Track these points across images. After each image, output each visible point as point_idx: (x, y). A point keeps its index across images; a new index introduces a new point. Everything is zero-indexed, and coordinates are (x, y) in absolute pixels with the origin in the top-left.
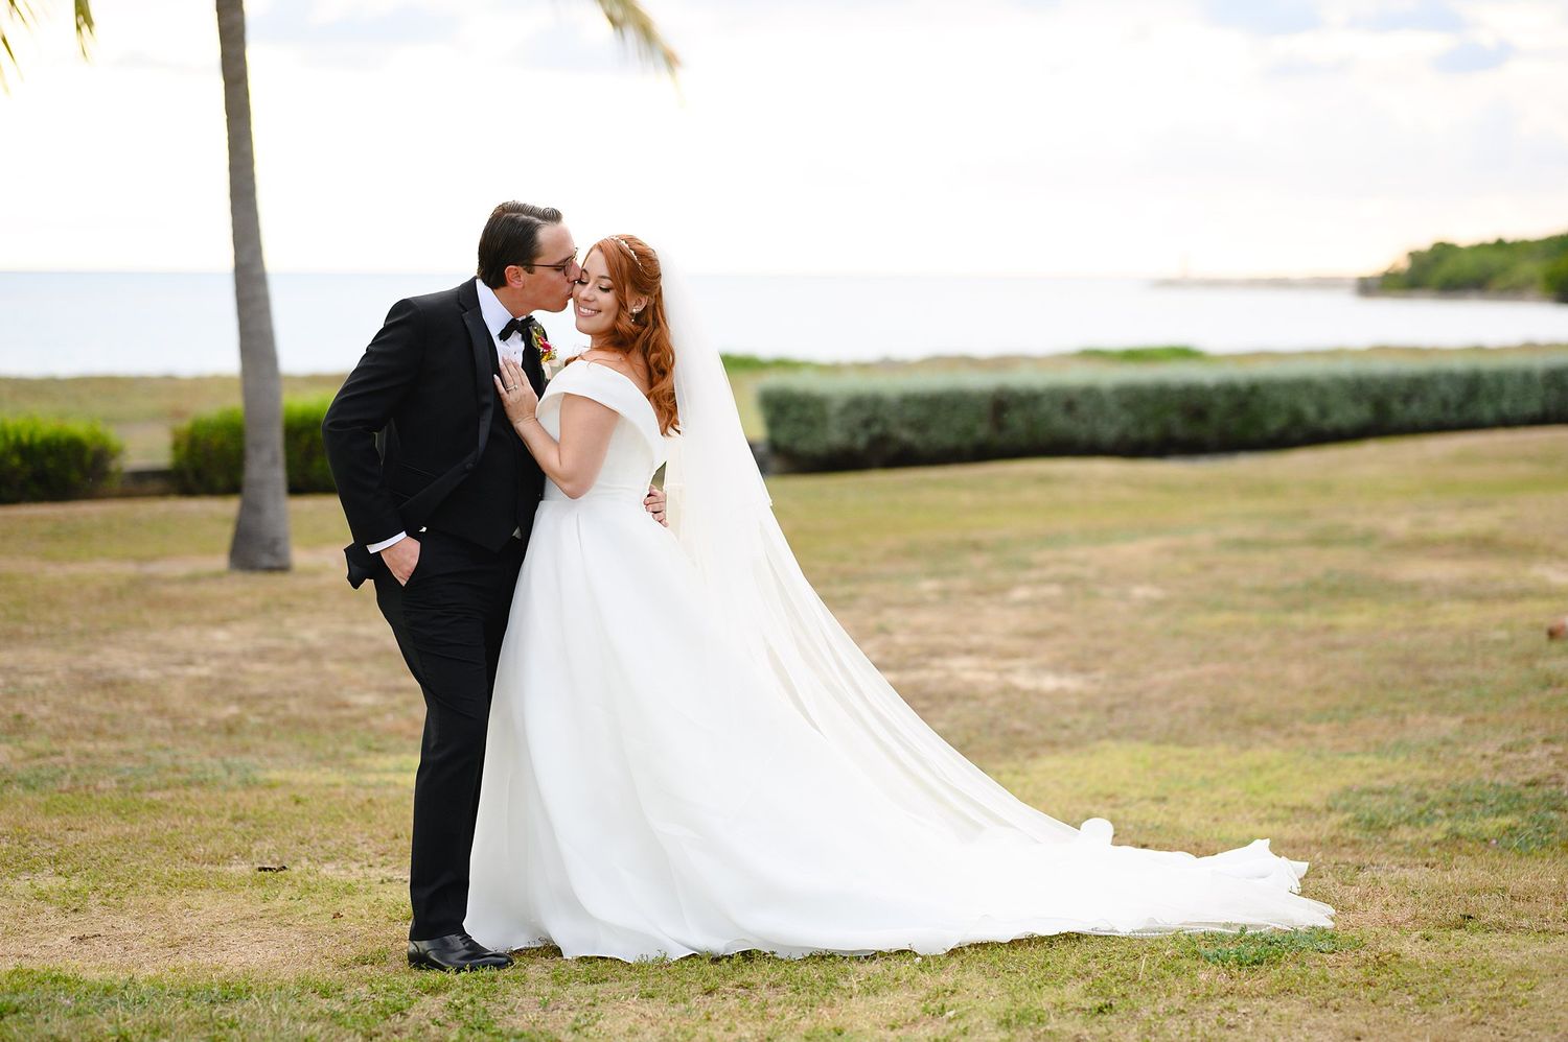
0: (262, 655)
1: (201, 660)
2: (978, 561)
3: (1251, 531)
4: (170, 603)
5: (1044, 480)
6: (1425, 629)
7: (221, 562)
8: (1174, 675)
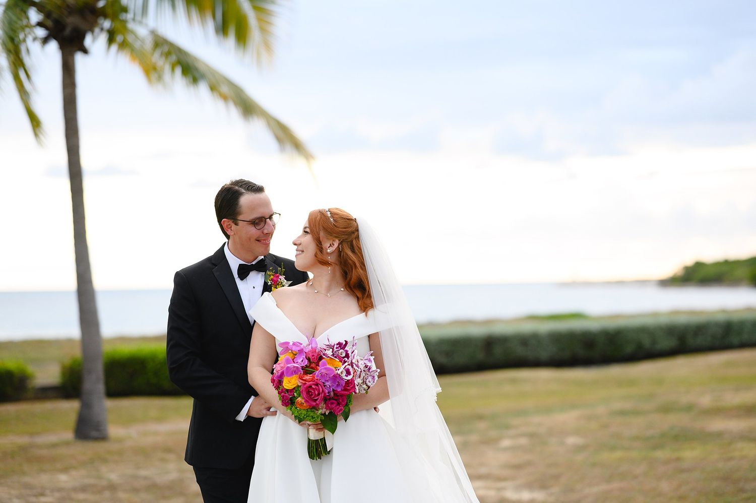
0: (84, 489)
1: (48, 492)
2: (482, 425)
3: (627, 405)
4: (39, 460)
5: (514, 381)
6: (730, 459)
7: (69, 435)
8: (596, 489)
